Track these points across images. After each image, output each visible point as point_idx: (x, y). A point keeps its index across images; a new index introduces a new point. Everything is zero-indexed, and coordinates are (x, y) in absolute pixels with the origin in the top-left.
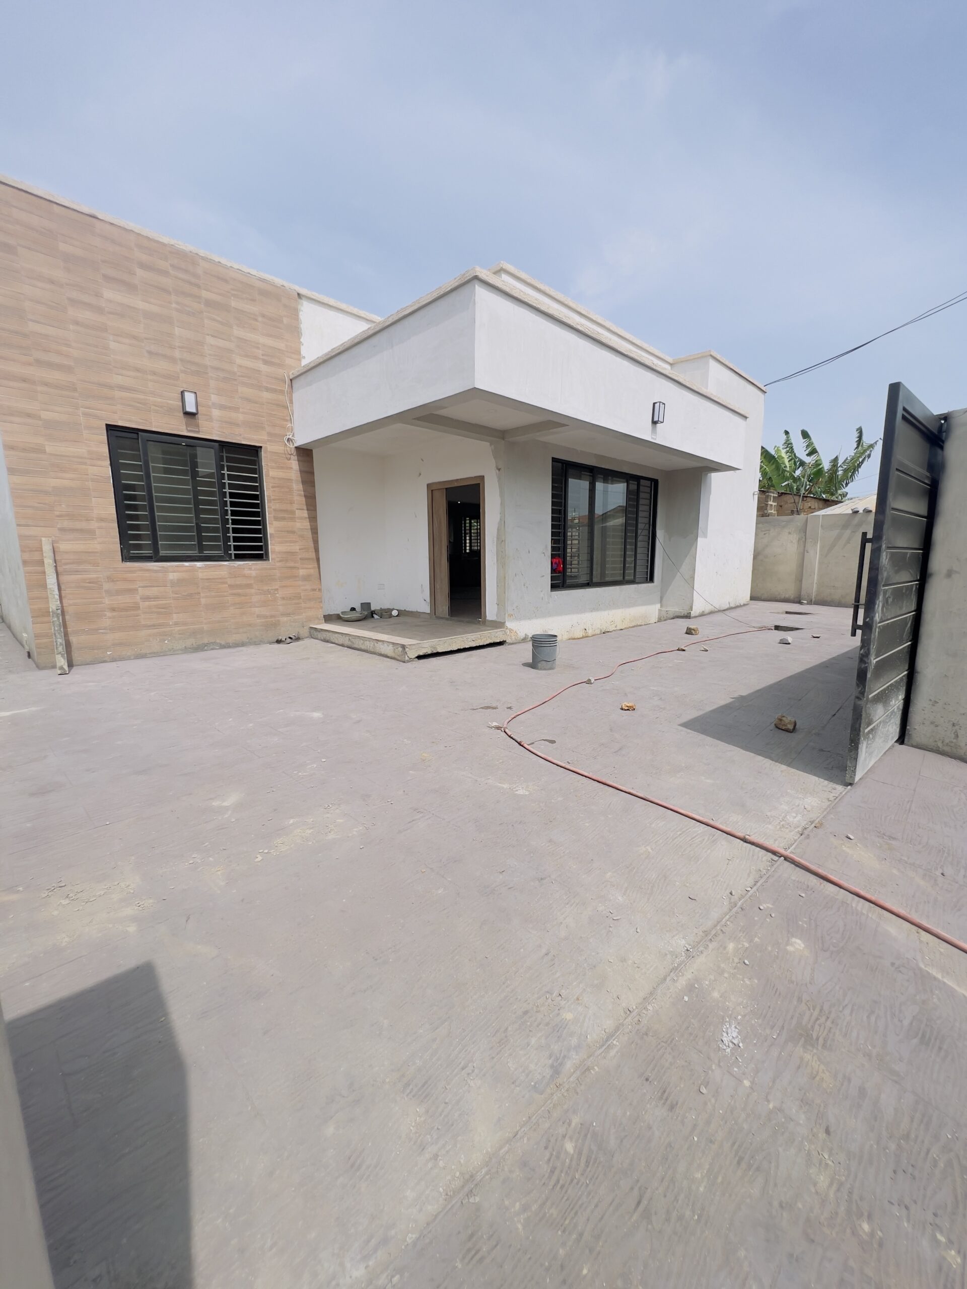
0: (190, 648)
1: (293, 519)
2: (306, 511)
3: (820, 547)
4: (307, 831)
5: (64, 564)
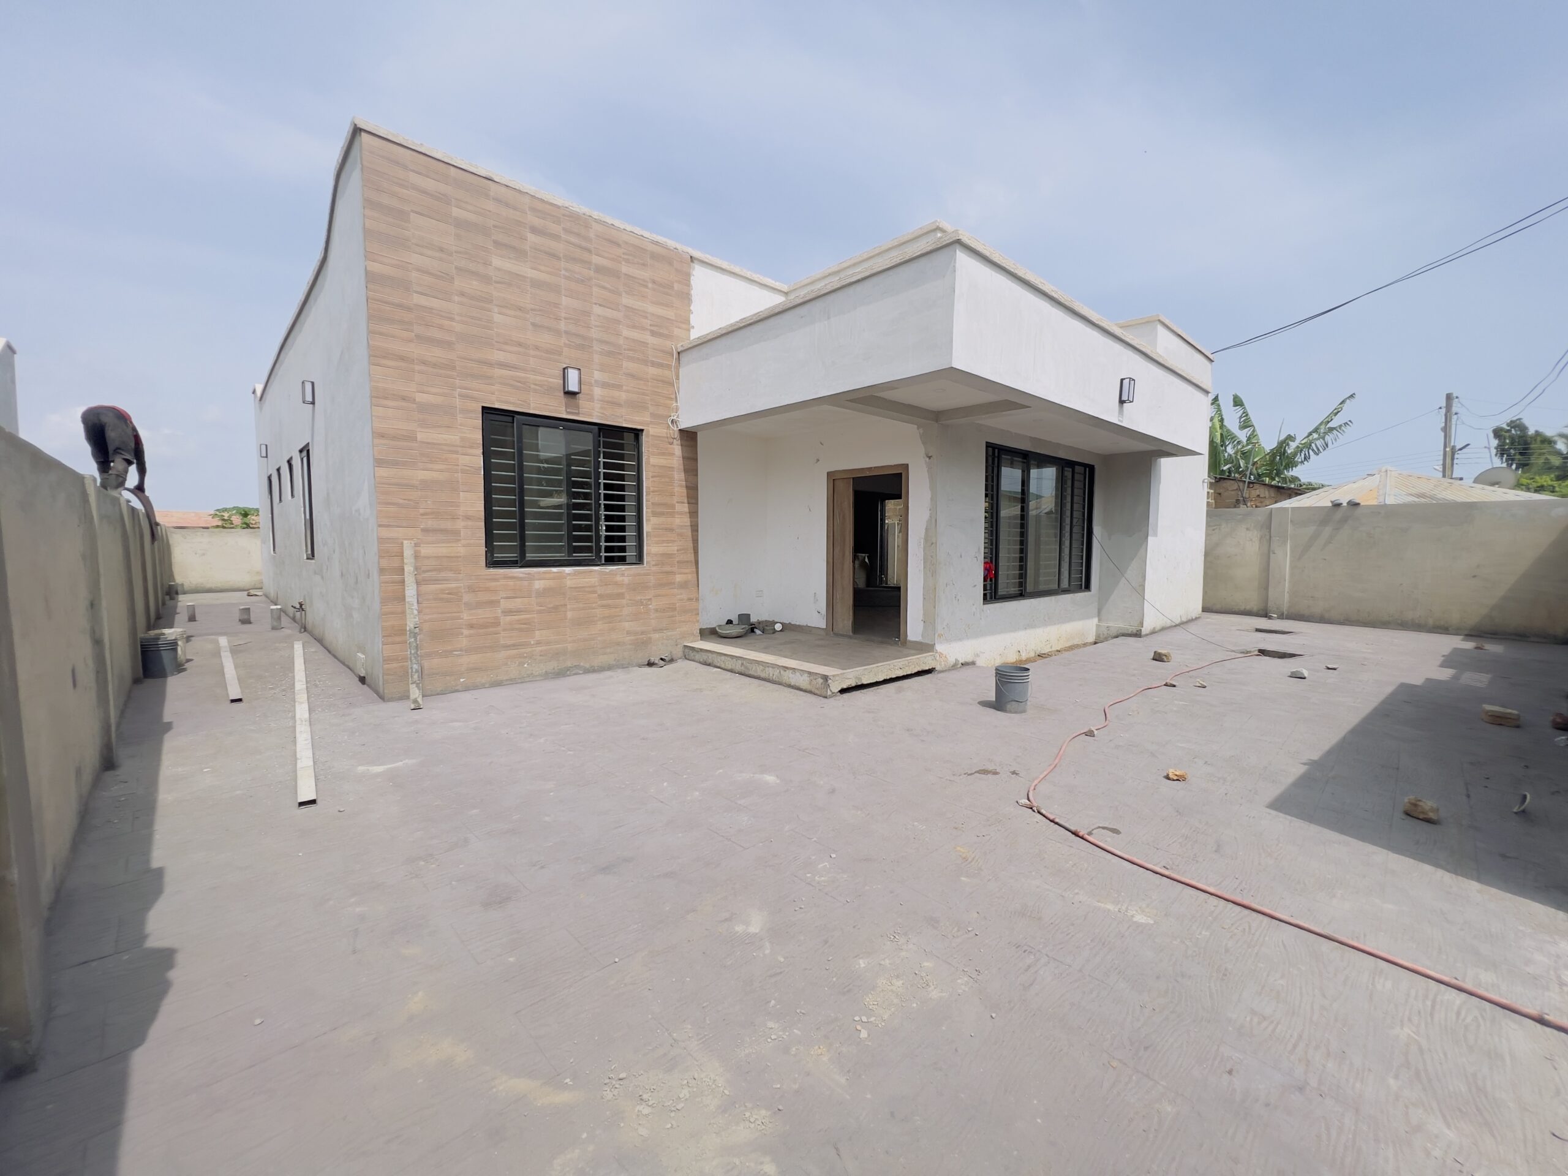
0: (551, 673)
1: (672, 515)
2: (687, 505)
3: (1291, 547)
4: (894, 981)
5: (424, 572)
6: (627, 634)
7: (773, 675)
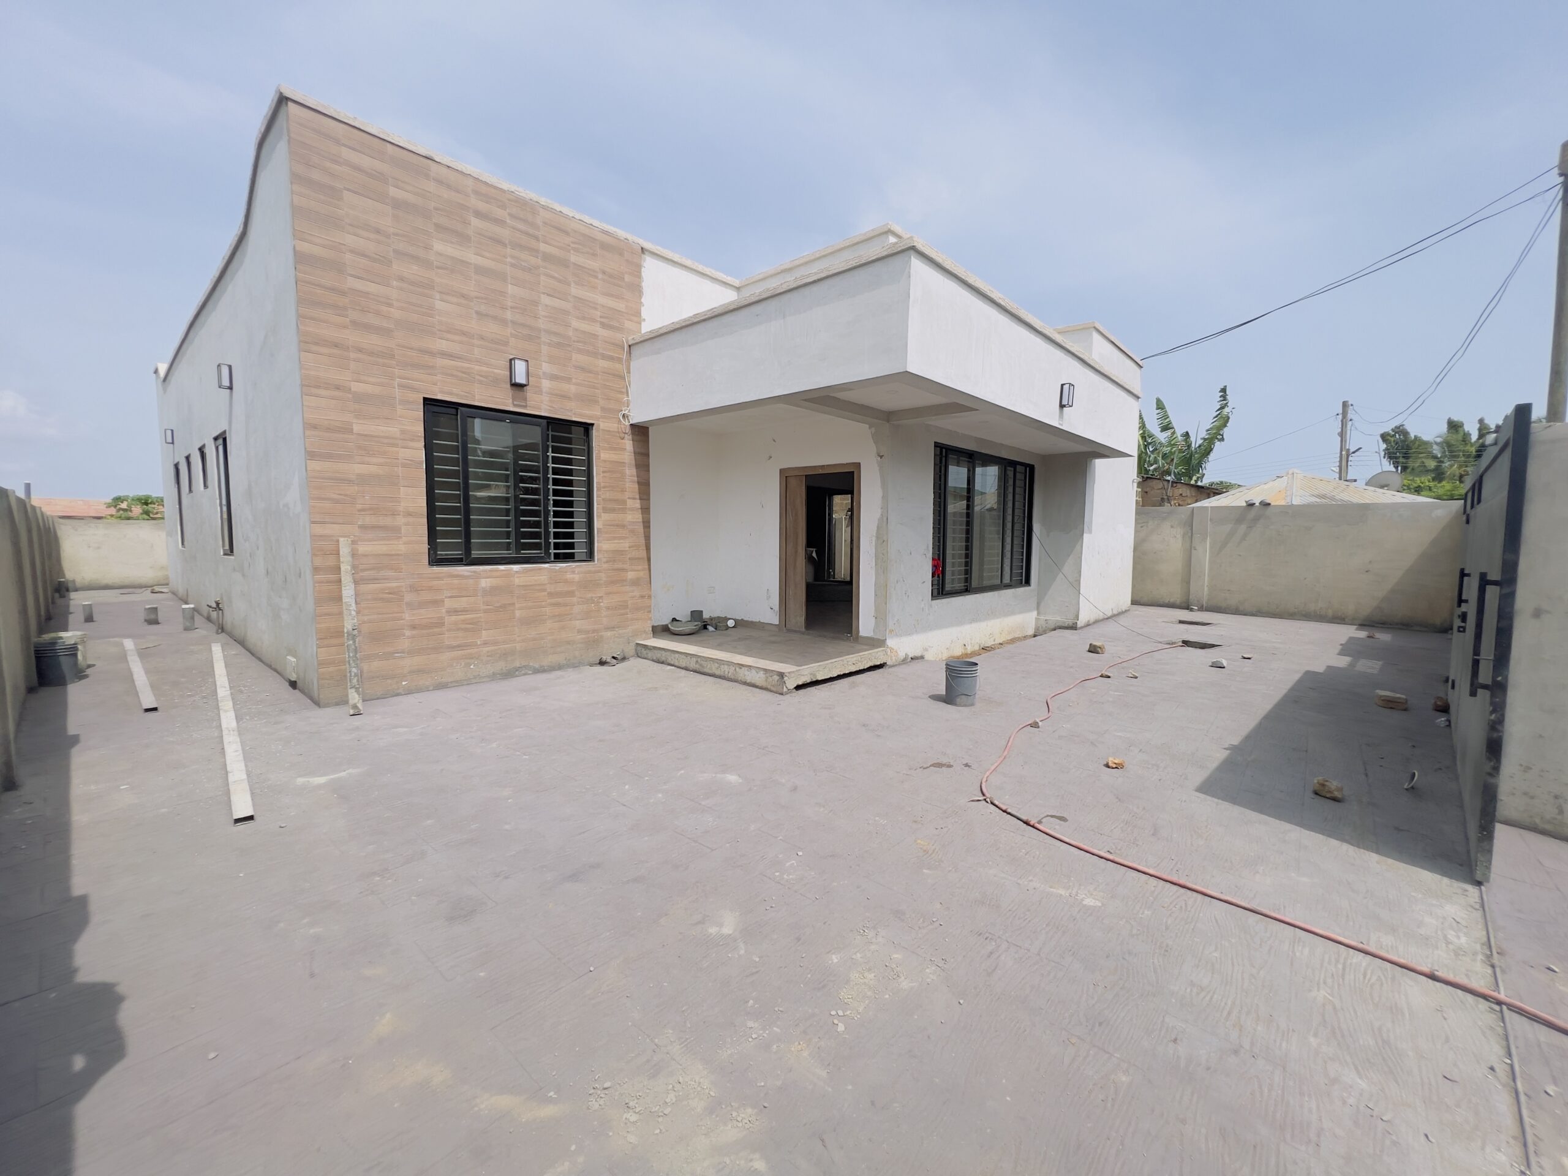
0: (499, 674)
1: (624, 510)
2: (638, 501)
3: (1210, 543)
4: (866, 974)
5: (363, 570)
6: (578, 632)
7: (729, 673)
